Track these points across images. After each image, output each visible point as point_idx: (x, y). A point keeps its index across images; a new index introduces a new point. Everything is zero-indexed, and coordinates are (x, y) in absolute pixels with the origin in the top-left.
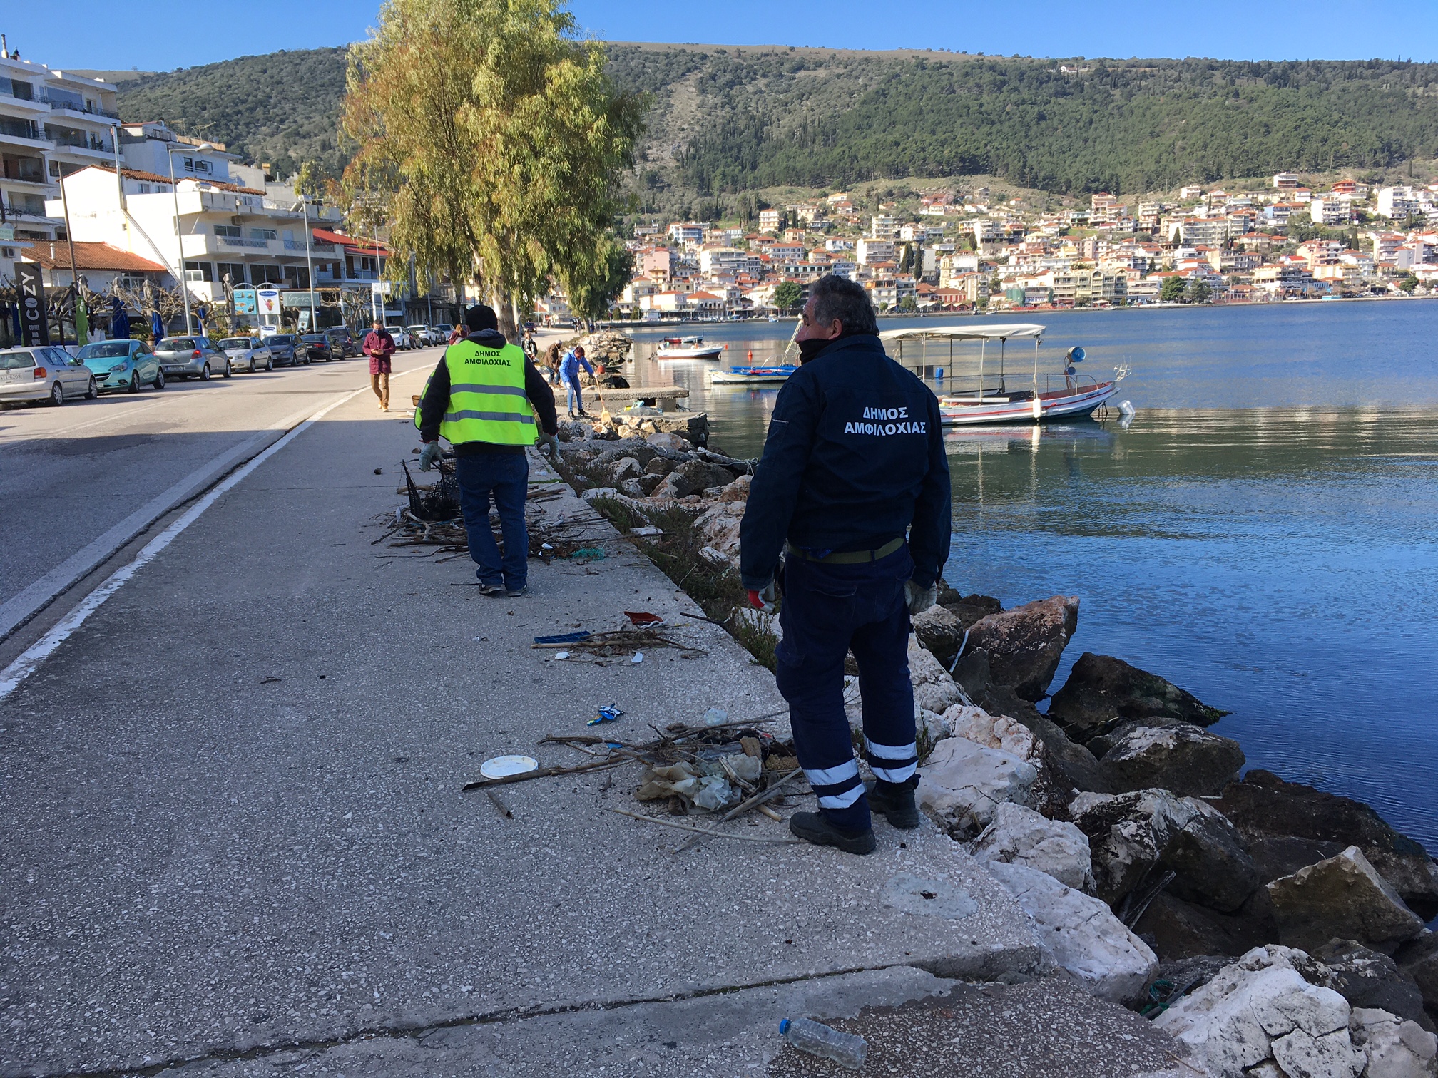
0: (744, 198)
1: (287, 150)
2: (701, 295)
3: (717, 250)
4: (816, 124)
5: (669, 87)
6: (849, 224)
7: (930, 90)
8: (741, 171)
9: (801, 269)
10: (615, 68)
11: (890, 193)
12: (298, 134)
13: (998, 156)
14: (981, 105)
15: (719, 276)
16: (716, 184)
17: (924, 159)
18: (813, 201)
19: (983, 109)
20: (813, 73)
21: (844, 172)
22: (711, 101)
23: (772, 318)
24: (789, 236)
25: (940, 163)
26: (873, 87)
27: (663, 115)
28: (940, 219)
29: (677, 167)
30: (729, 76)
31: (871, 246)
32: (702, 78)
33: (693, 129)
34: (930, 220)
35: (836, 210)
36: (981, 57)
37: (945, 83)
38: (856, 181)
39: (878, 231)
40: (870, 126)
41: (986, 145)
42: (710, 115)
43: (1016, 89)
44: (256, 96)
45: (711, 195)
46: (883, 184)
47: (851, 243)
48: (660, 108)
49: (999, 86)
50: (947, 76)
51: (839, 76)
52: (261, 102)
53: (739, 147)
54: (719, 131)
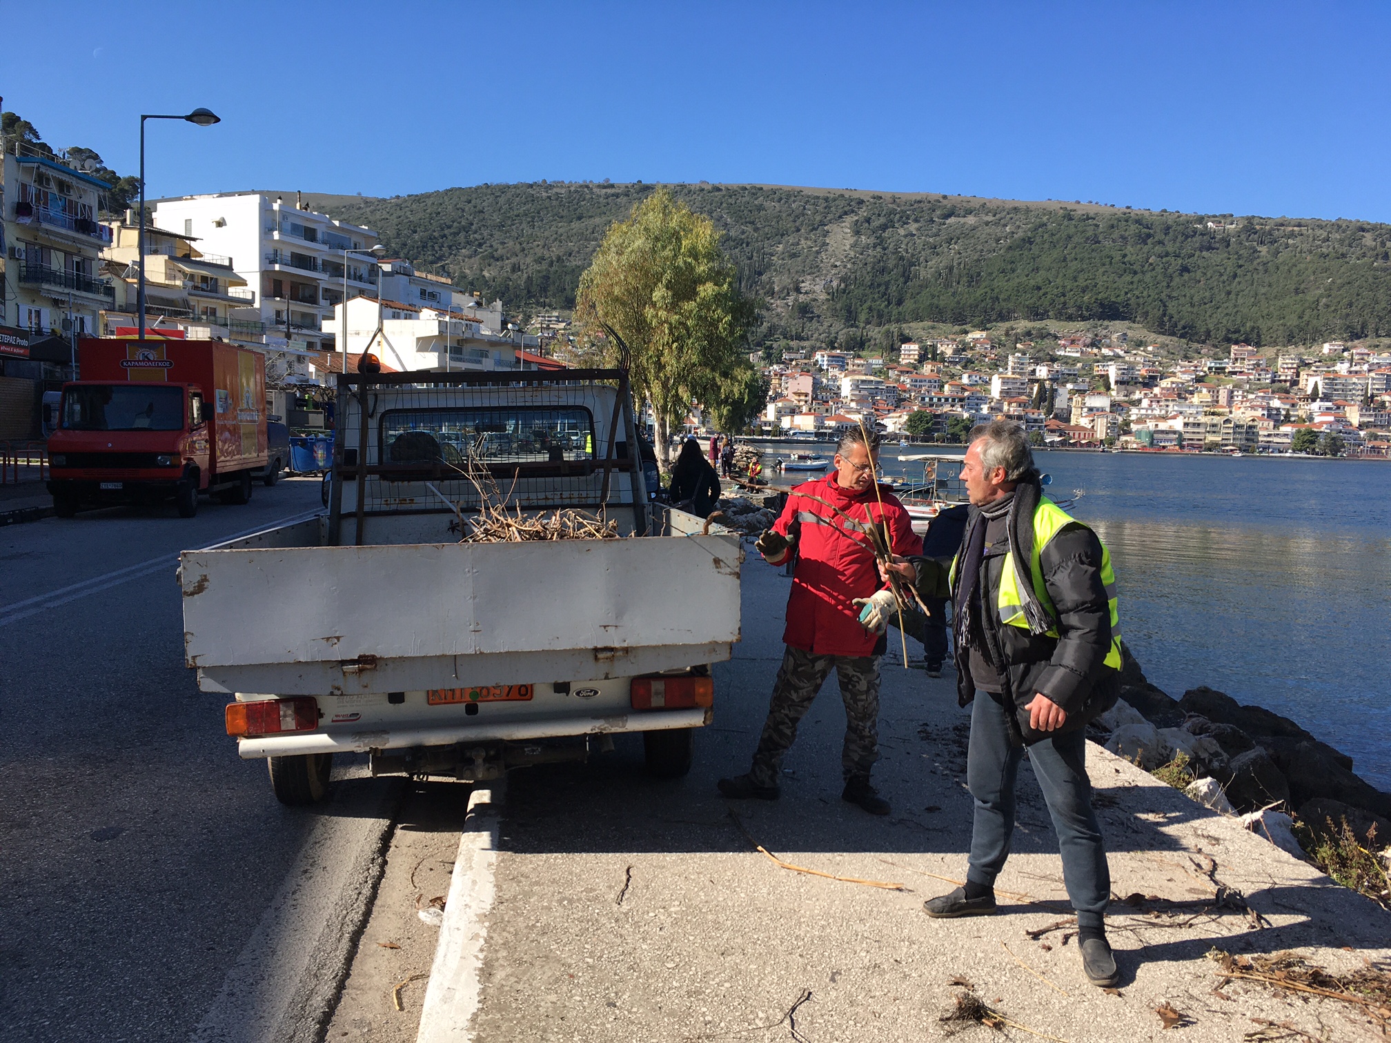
0: (888, 332)
1: (482, 270)
2: (838, 418)
3: (857, 377)
4: (962, 266)
5: (826, 228)
6: (987, 360)
7: (1075, 239)
8: (887, 306)
9: (935, 400)
10: (778, 209)
11: (1028, 334)
12: (493, 257)
13: (1138, 305)
14: (1124, 256)
15: (858, 402)
16: (863, 317)
17: (1065, 303)
18: (953, 336)
19: (1126, 260)
20: (962, 220)
21: (985, 312)
22: (864, 241)
23: (904, 443)
24: (927, 368)
25: (1080, 308)
26: (1020, 234)
27: (818, 252)
28: (1076, 360)
29: (828, 300)
30: (882, 220)
31: (1005, 381)
32: (857, 221)
33: (845, 267)
34: (1066, 361)
35: (974, 346)
36: (1128, 211)
37: (1090, 234)
38: (995, 320)
39: (1013, 368)
40: (1013, 271)
41: (1126, 293)
42: (862, 254)
43: (1160, 242)
44: (460, 223)
45: (857, 327)
46: (1022, 325)
47: (986, 378)
48: (816, 246)
49: (1144, 239)
50: (1092, 227)
51: (987, 223)
52: (464, 228)
53: (887, 284)
54: (869, 269)
